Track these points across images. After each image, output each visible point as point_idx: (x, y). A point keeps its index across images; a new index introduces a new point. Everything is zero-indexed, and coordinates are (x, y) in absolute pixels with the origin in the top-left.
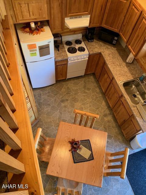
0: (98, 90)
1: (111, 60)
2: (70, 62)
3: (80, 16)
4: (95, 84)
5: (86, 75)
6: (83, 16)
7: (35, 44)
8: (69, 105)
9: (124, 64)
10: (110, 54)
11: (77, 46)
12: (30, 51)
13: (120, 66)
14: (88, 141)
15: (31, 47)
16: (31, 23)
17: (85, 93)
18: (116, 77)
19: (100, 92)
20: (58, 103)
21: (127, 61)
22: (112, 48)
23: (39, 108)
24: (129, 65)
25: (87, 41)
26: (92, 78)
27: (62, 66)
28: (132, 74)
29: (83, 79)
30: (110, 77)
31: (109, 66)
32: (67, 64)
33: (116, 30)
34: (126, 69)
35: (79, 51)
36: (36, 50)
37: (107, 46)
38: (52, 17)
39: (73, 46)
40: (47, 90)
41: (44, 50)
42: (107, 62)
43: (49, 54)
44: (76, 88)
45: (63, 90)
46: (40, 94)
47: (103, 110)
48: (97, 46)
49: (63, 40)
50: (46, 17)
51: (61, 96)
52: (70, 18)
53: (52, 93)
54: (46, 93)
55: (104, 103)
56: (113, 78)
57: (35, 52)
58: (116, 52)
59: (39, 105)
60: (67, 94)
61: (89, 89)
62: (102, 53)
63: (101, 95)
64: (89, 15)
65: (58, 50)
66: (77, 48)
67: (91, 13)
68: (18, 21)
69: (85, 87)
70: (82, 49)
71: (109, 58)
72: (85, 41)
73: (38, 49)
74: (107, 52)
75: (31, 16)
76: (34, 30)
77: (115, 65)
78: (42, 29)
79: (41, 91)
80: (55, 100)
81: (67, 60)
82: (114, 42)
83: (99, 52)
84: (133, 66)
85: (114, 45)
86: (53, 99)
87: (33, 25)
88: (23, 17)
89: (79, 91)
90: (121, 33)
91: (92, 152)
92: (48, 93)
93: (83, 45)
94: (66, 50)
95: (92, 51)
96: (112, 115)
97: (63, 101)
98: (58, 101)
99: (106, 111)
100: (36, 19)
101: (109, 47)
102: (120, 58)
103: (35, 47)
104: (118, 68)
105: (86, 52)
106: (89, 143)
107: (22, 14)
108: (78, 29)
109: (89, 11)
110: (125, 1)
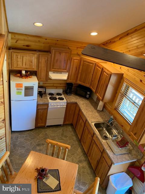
0: (75, 138)
1: (84, 108)
2: (50, 107)
3: (61, 72)
4: (73, 133)
5: (64, 125)
6: (63, 73)
7: (22, 84)
8: (44, 149)
9: (95, 111)
10: (84, 104)
11: (57, 97)
12: (17, 89)
13: (92, 112)
14: (57, 171)
15: (19, 86)
16: (22, 71)
17: (62, 139)
18: (88, 119)
19: (77, 140)
20: (33, 146)
21: (98, 109)
22: (86, 100)
23: (13, 149)
24: (100, 112)
25: (66, 95)
26: (70, 128)
27: (43, 110)
28: (102, 118)
29: (62, 128)
30: (84, 120)
31: (83, 111)
32: (47, 109)
33: (88, 85)
34: (97, 114)
35: (58, 99)
36: (22, 90)
37: (82, 99)
38: (40, 69)
39: (54, 96)
40: (25, 134)
41: (28, 91)
42: (81, 108)
43: (32, 95)
44: (53, 135)
45: (41, 135)
46: (18, 137)
47: (78, 156)
48: (74, 98)
49: (47, 92)
50: (34, 68)
51: (38, 141)
52: (53, 73)
53: (29, 137)
54: (24, 137)
55: (79, 150)
56: (86, 120)
57: (21, 91)
58: (89, 103)
59: (14, 146)
60: (44, 139)
61: (66, 137)
62: (78, 103)
63: (77, 143)
64: (68, 73)
65: (42, 97)
66: (57, 98)
67: (68, 71)
68: (13, 68)
69: (62, 134)
70: (61, 99)
71: (83, 106)
72: (65, 94)
73: (23, 89)
74: (82, 102)
75: (23, 66)
76: (24, 76)
77: (88, 111)
78: (30, 76)
79: (20, 134)
80: (31, 143)
81: (47, 105)
82: (88, 96)
83: (76, 101)
84: (103, 113)
85: (87, 99)
86: (29, 143)
87: (24, 72)
88: (17, 65)
89: (56, 138)
90: (91, 87)
91: (60, 182)
92: (26, 136)
93: (63, 96)
94: (48, 98)
95: (69, 100)
96: (87, 162)
97: (38, 145)
98: (34, 144)
99: (81, 157)
100: (27, 68)
101: (84, 100)
102: (92, 107)
103: (22, 87)
104: (90, 113)
105: (65, 101)
106: (58, 172)
107: (17, 63)
108: (60, 85)
109: (67, 69)
110: (92, 65)
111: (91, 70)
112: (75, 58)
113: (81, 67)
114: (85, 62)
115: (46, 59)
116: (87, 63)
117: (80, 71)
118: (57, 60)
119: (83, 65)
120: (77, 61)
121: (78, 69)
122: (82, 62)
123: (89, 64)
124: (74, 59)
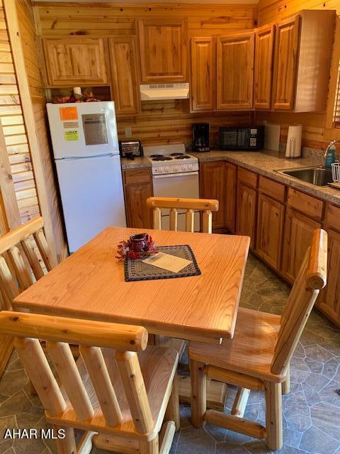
1: (248, 159)
2: (156, 177)
3: (169, 82)
6: (175, 85)
7: (75, 109)
10: (245, 156)
15: (66, 115)
16: (74, 89)
21: (287, 155)
25: (195, 153)
27: (141, 188)
32: (151, 183)
33: (247, 106)
37: (239, 152)
42: (240, 161)
48: (216, 153)
49: (145, 154)
57: (75, 129)
64: (188, 84)
65: (133, 160)
66: (173, 158)
67: (189, 79)
75: (76, 75)
82: (253, 142)
85: (254, 149)
87: (78, 91)
101: (244, 153)
103: (75, 116)
105: (193, 159)
108: (175, 134)
109: (185, 73)
110: (246, 42)
111: (246, 57)
112: (199, 39)
113: (220, 60)
114: (227, 44)
115: (127, 48)
116: (233, 43)
117: (219, 74)
118: (155, 47)
119: (223, 54)
120: (206, 45)
121: (211, 68)
122: (220, 45)
123: (238, 43)
124: (197, 43)
